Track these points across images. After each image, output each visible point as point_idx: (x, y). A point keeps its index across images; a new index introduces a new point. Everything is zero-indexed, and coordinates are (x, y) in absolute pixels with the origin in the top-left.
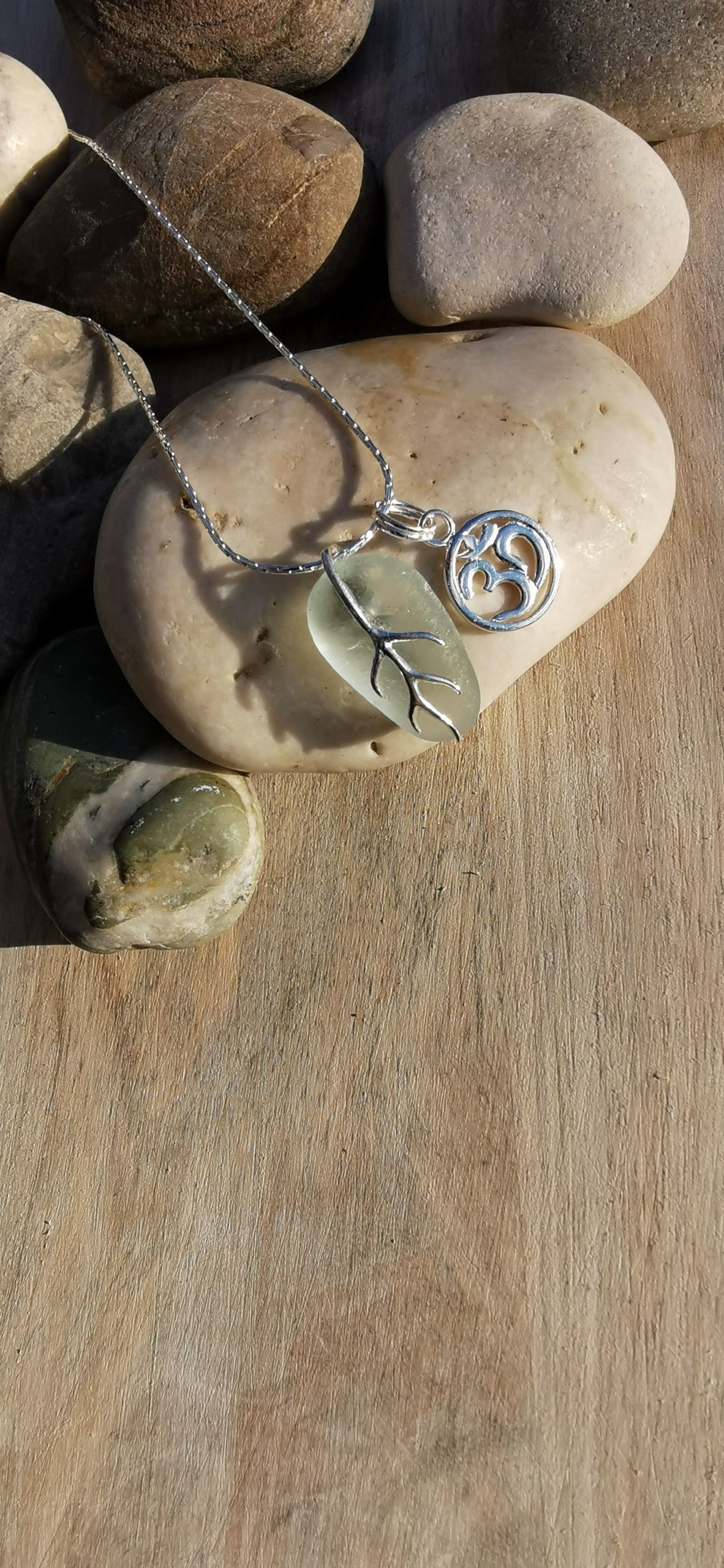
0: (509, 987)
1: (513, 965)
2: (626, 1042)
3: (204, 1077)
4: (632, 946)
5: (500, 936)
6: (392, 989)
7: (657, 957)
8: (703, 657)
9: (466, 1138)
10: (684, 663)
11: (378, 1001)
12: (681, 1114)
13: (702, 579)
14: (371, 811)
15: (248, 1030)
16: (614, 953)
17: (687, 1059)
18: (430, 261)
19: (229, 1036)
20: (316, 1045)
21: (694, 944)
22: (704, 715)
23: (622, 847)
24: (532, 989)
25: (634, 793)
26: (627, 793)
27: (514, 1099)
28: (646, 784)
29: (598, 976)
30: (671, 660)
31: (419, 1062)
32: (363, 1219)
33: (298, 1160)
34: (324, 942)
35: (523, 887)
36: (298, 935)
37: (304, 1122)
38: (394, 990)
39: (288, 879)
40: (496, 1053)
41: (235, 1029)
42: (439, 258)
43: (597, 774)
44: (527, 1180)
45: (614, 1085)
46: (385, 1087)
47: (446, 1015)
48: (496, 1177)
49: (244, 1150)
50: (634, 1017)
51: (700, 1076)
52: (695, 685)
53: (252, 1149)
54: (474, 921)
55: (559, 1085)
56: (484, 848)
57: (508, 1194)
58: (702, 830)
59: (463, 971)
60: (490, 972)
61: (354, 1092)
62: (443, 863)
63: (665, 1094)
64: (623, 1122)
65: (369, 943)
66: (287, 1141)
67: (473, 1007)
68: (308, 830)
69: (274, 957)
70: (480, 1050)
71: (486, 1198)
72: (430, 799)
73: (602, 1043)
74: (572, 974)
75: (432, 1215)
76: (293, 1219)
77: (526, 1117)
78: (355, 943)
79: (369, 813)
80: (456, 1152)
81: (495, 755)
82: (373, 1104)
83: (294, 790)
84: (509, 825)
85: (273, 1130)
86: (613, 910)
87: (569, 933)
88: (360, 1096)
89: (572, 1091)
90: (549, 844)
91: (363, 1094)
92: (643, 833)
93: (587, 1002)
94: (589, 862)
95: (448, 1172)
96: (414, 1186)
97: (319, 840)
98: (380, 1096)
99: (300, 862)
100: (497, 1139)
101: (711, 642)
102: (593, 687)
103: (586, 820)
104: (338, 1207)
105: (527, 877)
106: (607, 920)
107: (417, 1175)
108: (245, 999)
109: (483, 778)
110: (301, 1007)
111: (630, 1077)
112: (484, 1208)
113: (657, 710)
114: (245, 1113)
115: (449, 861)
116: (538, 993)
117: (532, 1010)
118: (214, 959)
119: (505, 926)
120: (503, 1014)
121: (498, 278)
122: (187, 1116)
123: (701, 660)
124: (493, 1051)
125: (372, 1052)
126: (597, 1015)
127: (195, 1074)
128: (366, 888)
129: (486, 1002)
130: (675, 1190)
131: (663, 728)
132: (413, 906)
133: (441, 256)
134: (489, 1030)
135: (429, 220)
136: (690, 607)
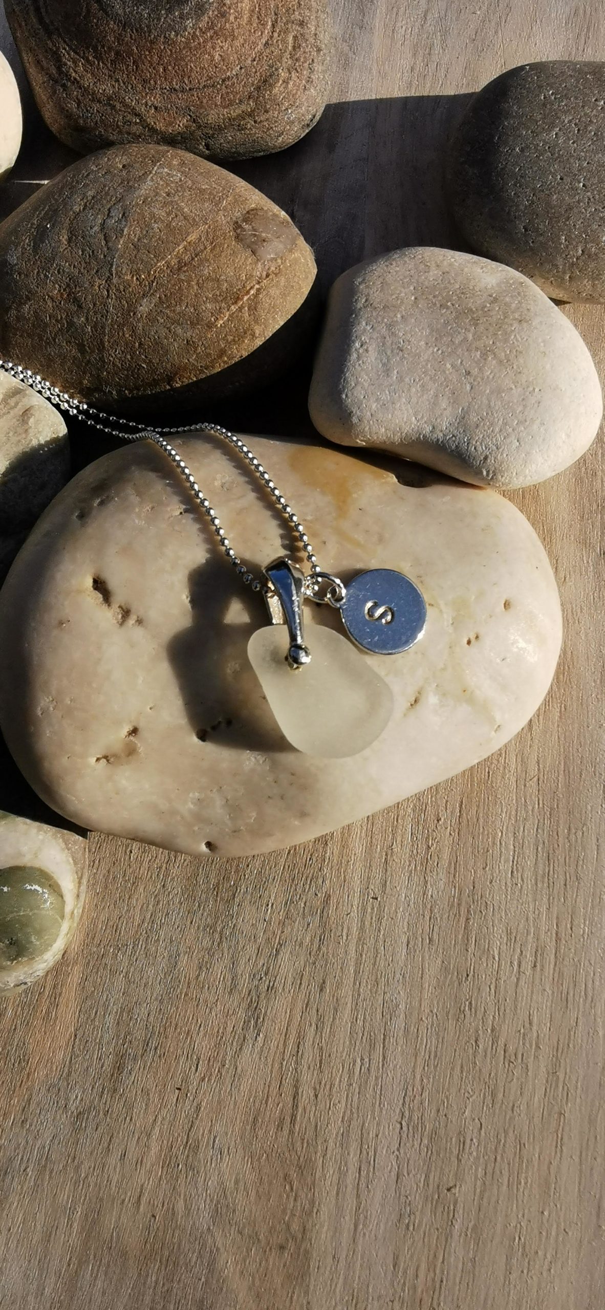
0: (325, 1085)
1: (332, 1064)
2: (423, 1154)
3: (31, 1125)
4: (441, 1064)
5: (324, 1035)
6: (217, 1070)
7: (462, 1078)
8: (543, 801)
9: (267, 1220)
10: (526, 801)
11: (203, 1079)
12: (464, 1230)
13: (553, 724)
14: (219, 895)
15: (78, 1087)
16: (424, 1068)
17: (476, 1178)
18: (353, 384)
19: (59, 1090)
20: (140, 1112)
21: (497, 1071)
22: (537, 856)
23: (445, 969)
24: (346, 1090)
25: (462, 920)
26: (456, 919)
27: (316, 1190)
28: (475, 913)
29: (407, 1088)
30: (514, 797)
31: (233, 1143)
32: (164, 1284)
33: (110, 1221)
34: (159, 1014)
35: (350, 993)
36: (136, 1003)
37: (119, 1185)
38: (219, 1071)
39: (133, 947)
40: (305, 1145)
41: (65, 1084)
42: (362, 384)
43: (432, 896)
44: (318, 1268)
45: (408, 1192)
46: (199, 1161)
47: (264, 1102)
48: (290, 1262)
49: (60, 1201)
50: (435, 1132)
51: (486, 1195)
52: (532, 826)
53: (67, 1202)
54: (301, 1018)
55: (358, 1184)
56: (319, 949)
57: (299, 1280)
58: (519, 966)
59: (284, 1063)
60: (309, 1068)
61: (170, 1162)
62: (280, 957)
63: (452, 1208)
64: (411, 1228)
65: (202, 1022)
66: (102, 1200)
67: (290, 1099)
68: (158, 902)
69: (110, 1020)
70: (290, 1140)
71: (278, 1281)
72: (275, 893)
73: (402, 1151)
74: (384, 1083)
75: (227, 1290)
76: (97, 1275)
77: (324, 1209)
78: (188, 1020)
79: (217, 896)
80: (256, 1233)
81: (341, 860)
82: (186, 1177)
83: (150, 861)
84: (345, 931)
85: (89, 1186)
86: (429, 1027)
87: (386, 1043)
88: (175, 1166)
89: (369, 1191)
90: (379, 955)
91: (178, 1165)
92: (466, 959)
93: (394, 1111)
94: (413, 979)
95: (247, 1251)
96: (215, 1259)
97: (168, 914)
98: (194, 1170)
99: (146, 933)
100: (295, 1227)
101: (553, 786)
103: (416, 938)
104: (141, 1270)
105: (355, 984)
106: (422, 1036)
107: (218, 1250)
108: (78, 1056)
109: (328, 882)
110: (130, 1073)
111: (424, 1187)
112: (275, 1290)
113: (494, 843)
114: (65, 1167)
115: (285, 955)
116: (350, 1095)
117: (343, 1110)
118: (54, 1013)
119: (329, 1027)
120: (316, 1109)
122: (11, 1160)
123: (541, 802)
124: (303, 1143)
125: (191, 1126)
126: (401, 1124)
127: (23, 1121)
128: (205, 969)
129: (302, 1096)
130: (450, 1298)
131: (498, 862)
132: (247, 993)
133: (364, 383)
134: (302, 1123)
135: (362, 346)
136: (539, 749)
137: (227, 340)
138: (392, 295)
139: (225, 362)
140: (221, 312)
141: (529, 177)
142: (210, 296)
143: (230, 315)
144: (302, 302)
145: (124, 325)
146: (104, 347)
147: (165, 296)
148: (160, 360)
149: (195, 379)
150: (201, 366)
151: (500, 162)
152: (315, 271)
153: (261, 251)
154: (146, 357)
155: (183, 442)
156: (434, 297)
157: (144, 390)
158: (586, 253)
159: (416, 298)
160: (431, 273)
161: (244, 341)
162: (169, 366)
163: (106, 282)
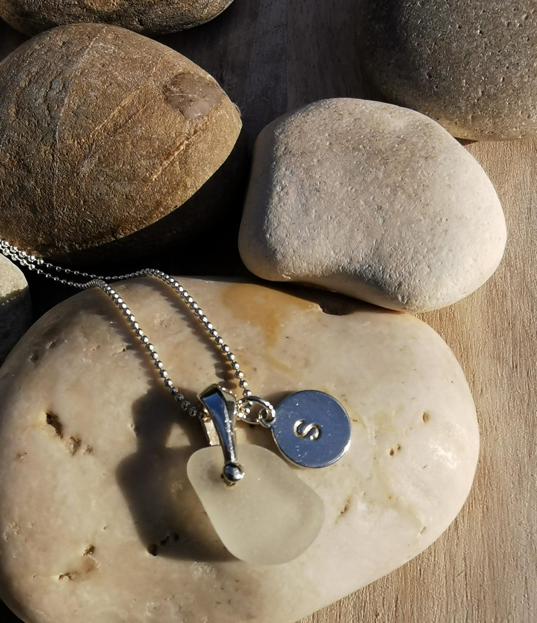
8: (471, 593)
10: (455, 595)
13: (477, 523)
18: (276, 225)
30: (445, 592)
42: (284, 224)
52: (462, 617)
101: (479, 580)
102: (378, 607)
121: (332, 252)
133: (286, 223)
135: (282, 189)
136: (465, 547)
137: (162, 193)
138: (309, 142)
139: (161, 213)
140: (155, 168)
141: (430, 28)
142: (145, 153)
143: (162, 169)
144: (229, 154)
145: (69, 186)
146: (53, 207)
147: (104, 156)
148: (103, 215)
149: (136, 230)
150: (140, 218)
151: (403, 16)
152: (240, 126)
153: (189, 110)
154: (90, 212)
155: (127, 286)
156: (347, 141)
157: (92, 243)
158: (486, 93)
159: (330, 144)
160: (344, 121)
161: (177, 193)
162: (111, 220)
163: (51, 147)
